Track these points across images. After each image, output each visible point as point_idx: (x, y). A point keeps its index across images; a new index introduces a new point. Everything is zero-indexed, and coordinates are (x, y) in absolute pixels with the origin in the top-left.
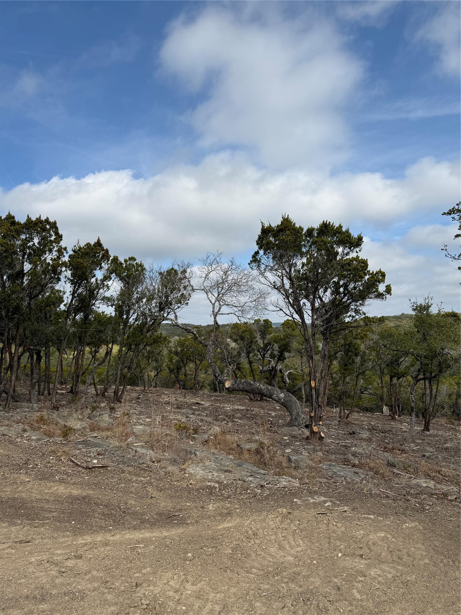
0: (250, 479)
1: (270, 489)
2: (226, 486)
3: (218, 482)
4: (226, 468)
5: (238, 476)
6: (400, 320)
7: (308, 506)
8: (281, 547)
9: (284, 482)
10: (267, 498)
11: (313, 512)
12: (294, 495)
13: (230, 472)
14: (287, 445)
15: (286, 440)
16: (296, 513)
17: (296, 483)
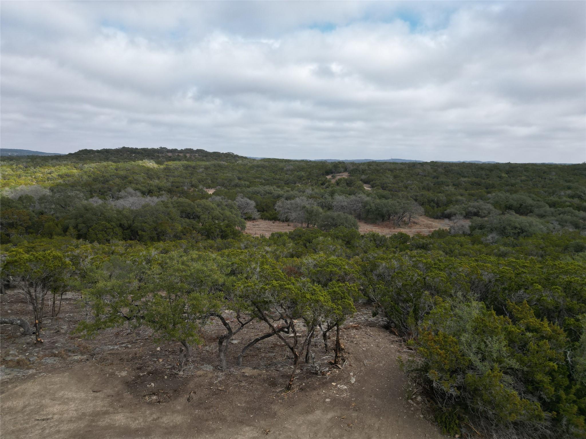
0: (19, 374)
1: (27, 376)
2: (11, 379)
3: (8, 379)
4: (8, 373)
5: (14, 375)
6: (121, 154)
7: (39, 377)
8: (33, 389)
9: (31, 372)
10: (26, 378)
11: (41, 378)
12: (35, 375)
13: (10, 374)
14: (26, 351)
15: (25, 347)
16: (36, 380)
17: (34, 371)
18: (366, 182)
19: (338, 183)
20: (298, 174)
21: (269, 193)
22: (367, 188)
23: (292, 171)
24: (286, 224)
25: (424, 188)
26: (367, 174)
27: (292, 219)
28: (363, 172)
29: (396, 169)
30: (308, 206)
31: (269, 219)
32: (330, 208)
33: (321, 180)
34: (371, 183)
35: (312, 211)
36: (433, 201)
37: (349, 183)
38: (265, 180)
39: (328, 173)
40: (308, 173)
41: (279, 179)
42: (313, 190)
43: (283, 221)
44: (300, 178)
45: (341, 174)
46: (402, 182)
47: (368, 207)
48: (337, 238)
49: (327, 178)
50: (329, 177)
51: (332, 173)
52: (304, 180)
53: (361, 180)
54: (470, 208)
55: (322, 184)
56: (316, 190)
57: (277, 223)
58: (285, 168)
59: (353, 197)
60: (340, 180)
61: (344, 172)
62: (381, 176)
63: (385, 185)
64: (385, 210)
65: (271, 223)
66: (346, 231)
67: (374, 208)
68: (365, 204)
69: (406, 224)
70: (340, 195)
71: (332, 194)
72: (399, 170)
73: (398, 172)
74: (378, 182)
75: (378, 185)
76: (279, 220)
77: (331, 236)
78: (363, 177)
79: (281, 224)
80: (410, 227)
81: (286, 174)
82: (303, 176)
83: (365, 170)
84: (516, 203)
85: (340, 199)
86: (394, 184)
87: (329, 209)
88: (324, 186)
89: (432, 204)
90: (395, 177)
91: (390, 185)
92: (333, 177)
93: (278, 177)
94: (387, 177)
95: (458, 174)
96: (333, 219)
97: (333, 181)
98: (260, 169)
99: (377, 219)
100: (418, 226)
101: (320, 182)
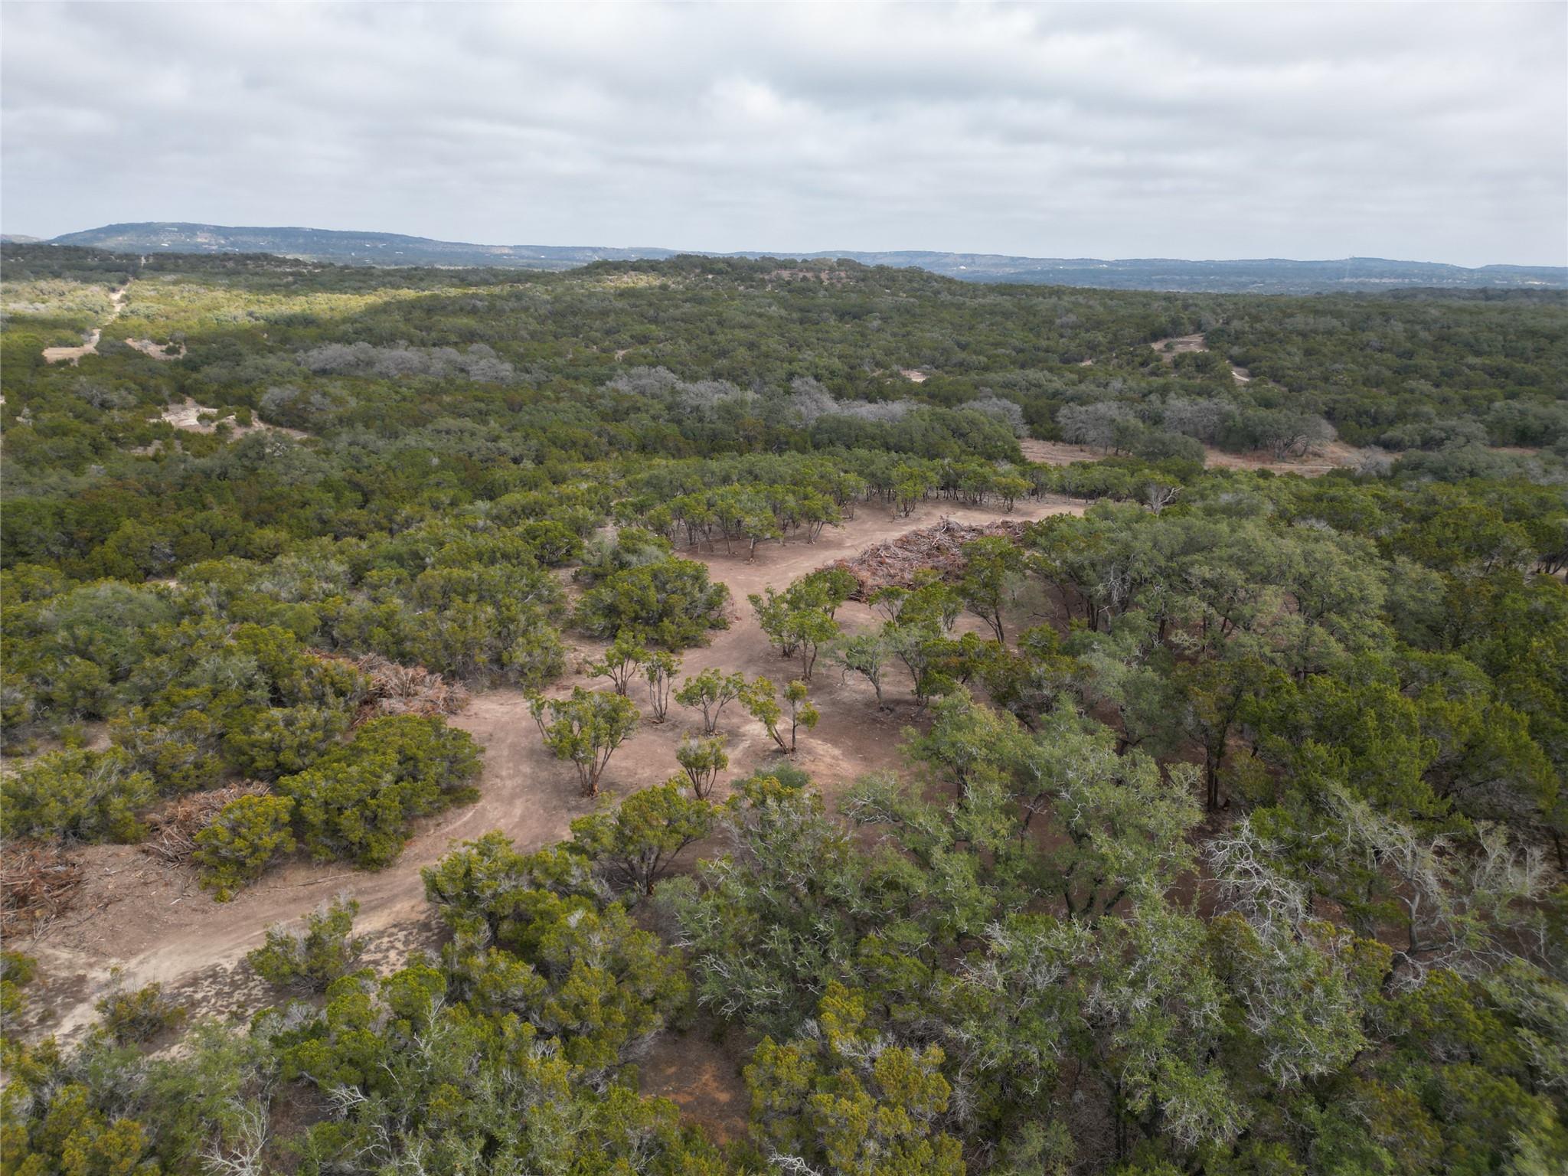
18: (1239, 363)
19: (1177, 364)
20: (1088, 336)
21: (1035, 386)
22: (1239, 376)
23: (1074, 327)
24: (1076, 448)
25: (1366, 382)
26: (1245, 344)
27: (1089, 439)
28: (1237, 338)
29: (1315, 332)
30: (1119, 419)
31: (1046, 438)
32: (1157, 420)
33: (1142, 355)
34: (1251, 366)
35: (1127, 428)
36: (1367, 413)
37: (1202, 365)
38: (1014, 349)
39: (1155, 337)
40: (1110, 336)
41: (1047, 351)
42: (1125, 381)
43: (1071, 443)
44: (1093, 348)
45: (1186, 339)
46: (1320, 365)
47: (1230, 423)
48: (1169, 472)
49: (1152, 351)
50: (1157, 346)
51: (1166, 336)
52: (1102, 352)
53: (1230, 358)
54: (1433, 432)
55: (1143, 364)
56: (1131, 383)
57: (1060, 446)
58: (1058, 321)
59: (1203, 402)
60: (1183, 356)
61: (1195, 332)
62: (1275, 352)
63: (1280, 373)
64: (1260, 429)
65: (1049, 445)
66: (1183, 463)
67: (1240, 425)
68: (1225, 417)
69: (1297, 456)
70: (1179, 396)
71: (1164, 391)
72: (1323, 333)
73: (1319, 338)
74: (1265, 365)
75: (1264, 374)
76: (1063, 441)
77: (1160, 469)
78: (1236, 350)
79: (1068, 448)
80: (1303, 463)
81: (1062, 336)
82: (1099, 344)
83: (1243, 333)
84: (1538, 422)
85: (1179, 405)
86: (1301, 369)
87: (1156, 423)
88: (1146, 370)
89: (1364, 419)
90: (1308, 353)
91: (1291, 373)
92: (1169, 348)
93: (1044, 343)
94: (1289, 354)
95: (1468, 345)
96: (1164, 444)
97: (1168, 358)
98: (998, 318)
99: (1243, 445)
100: (1320, 461)
101: (1139, 359)
